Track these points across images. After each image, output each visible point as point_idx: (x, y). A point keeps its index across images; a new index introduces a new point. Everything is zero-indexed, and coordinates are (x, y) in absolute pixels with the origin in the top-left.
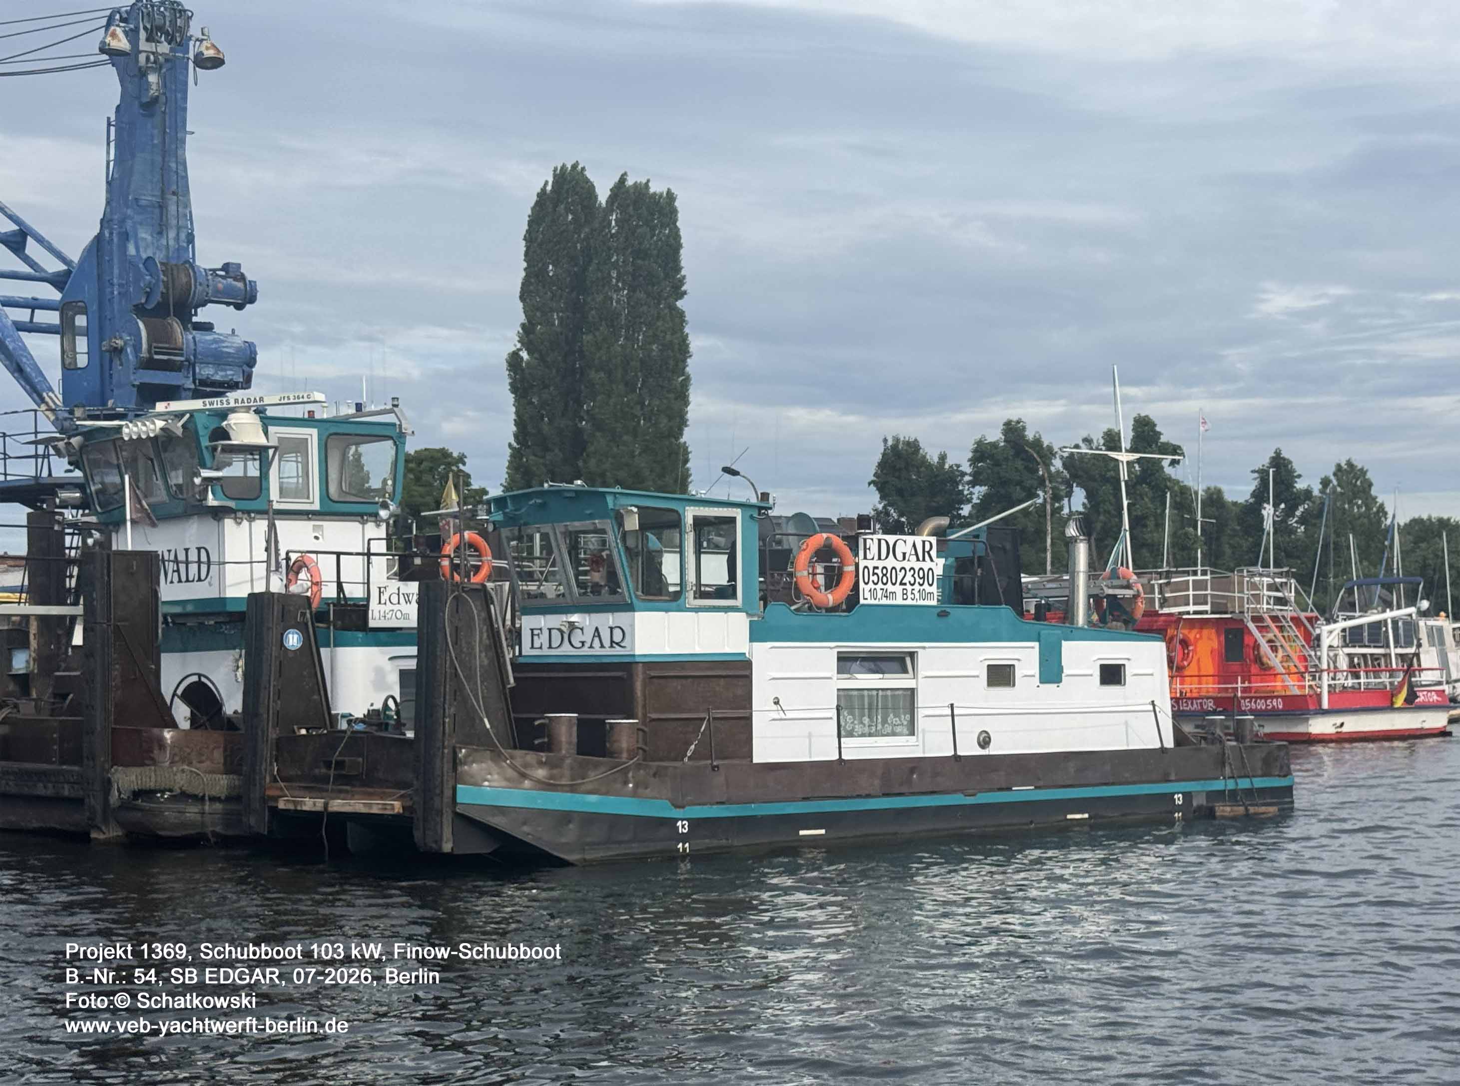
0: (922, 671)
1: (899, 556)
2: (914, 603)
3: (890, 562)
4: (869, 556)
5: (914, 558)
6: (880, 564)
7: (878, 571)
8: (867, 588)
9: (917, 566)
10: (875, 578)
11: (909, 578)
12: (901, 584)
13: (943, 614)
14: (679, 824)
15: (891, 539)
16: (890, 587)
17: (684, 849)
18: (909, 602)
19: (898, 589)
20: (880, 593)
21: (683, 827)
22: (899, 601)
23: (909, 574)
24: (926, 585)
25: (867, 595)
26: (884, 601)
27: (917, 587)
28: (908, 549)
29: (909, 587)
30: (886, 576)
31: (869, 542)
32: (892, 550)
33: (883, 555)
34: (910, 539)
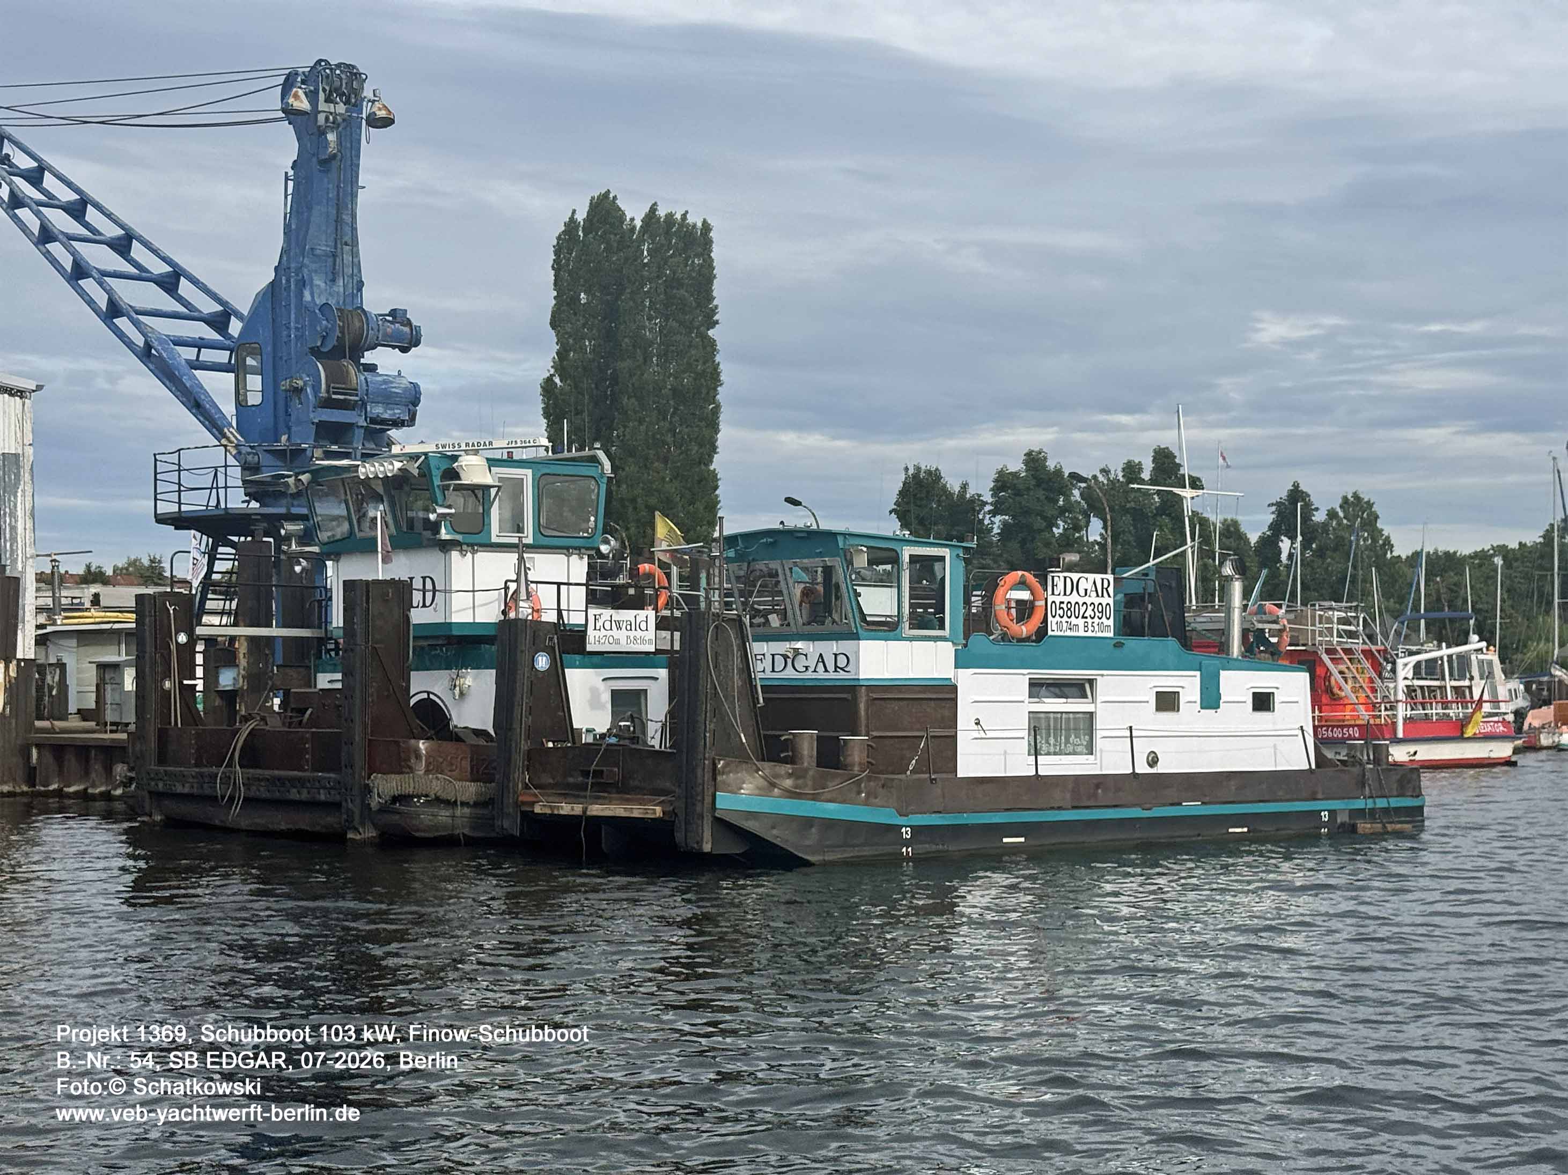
0: (1100, 698)
1: (1082, 592)
2: (1093, 634)
3: (1074, 598)
4: (1056, 592)
5: (1094, 594)
6: (1066, 599)
7: (1064, 606)
8: (1055, 620)
9: (1097, 601)
10: (1061, 612)
11: (1089, 612)
12: (1083, 617)
13: (1118, 645)
14: (903, 830)
15: (1075, 576)
16: (1073, 619)
17: (908, 853)
18: (1089, 634)
19: (1080, 622)
20: (1065, 625)
21: (906, 833)
22: (1081, 633)
23: (1090, 608)
24: (1104, 619)
25: (1054, 627)
26: (1069, 633)
27: (1096, 620)
28: (1089, 586)
29: (1089, 620)
30: (1070, 610)
31: (1056, 579)
32: (1075, 587)
33: (1068, 592)
34: (1091, 577)
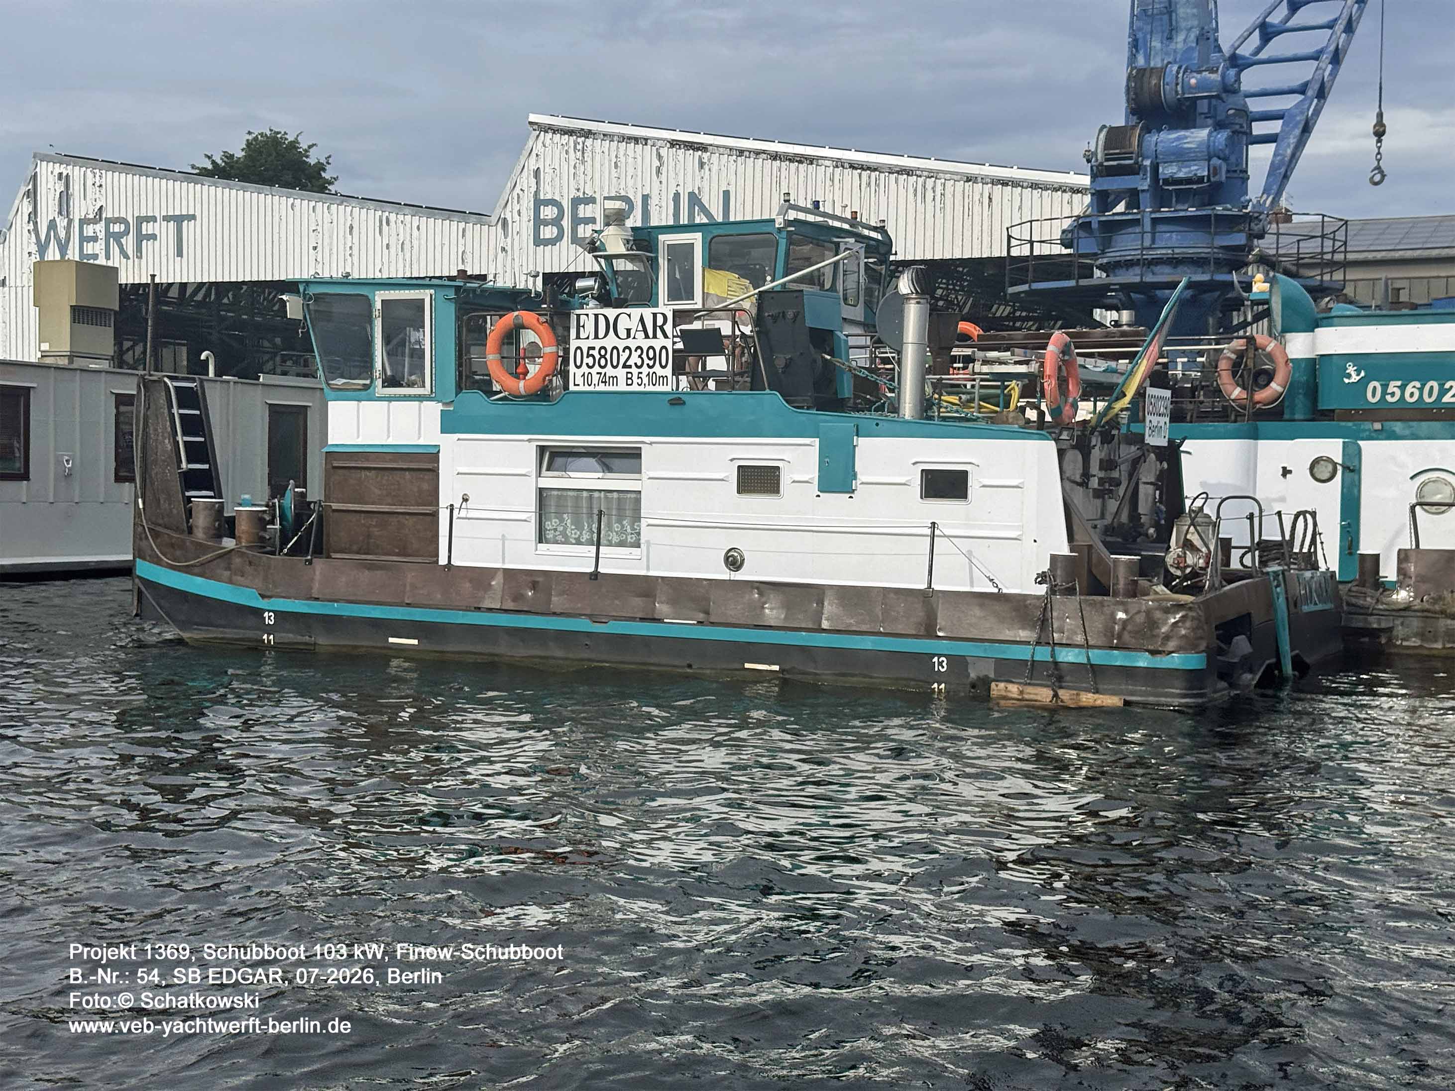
0: (647, 473)
1: (622, 333)
2: (641, 389)
3: (611, 341)
4: (582, 335)
5: (641, 334)
6: (597, 344)
7: (595, 353)
8: (579, 372)
9: (646, 344)
10: (590, 361)
11: (635, 359)
12: (625, 366)
13: (677, 403)
14: (266, 615)
15: (611, 313)
16: (609, 371)
17: (269, 641)
18: (635, 388)
19: (621, 373)
20: (596, 378)
21: (269, 619)
22: (622, 387)
23: (635, 355)
24: (657, 367)
25: (579, 380)
26: (602, 388)
27: (645, 369)
28: (634, 324)
29: (634, 370)
30: (604, 357)
31: (583, 318)
32: (612, 327)
33: (601, 333)
34: (636, 312)
